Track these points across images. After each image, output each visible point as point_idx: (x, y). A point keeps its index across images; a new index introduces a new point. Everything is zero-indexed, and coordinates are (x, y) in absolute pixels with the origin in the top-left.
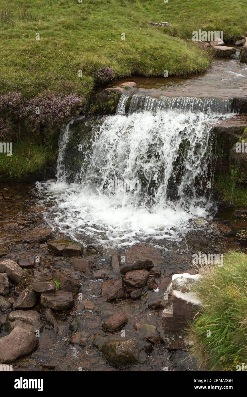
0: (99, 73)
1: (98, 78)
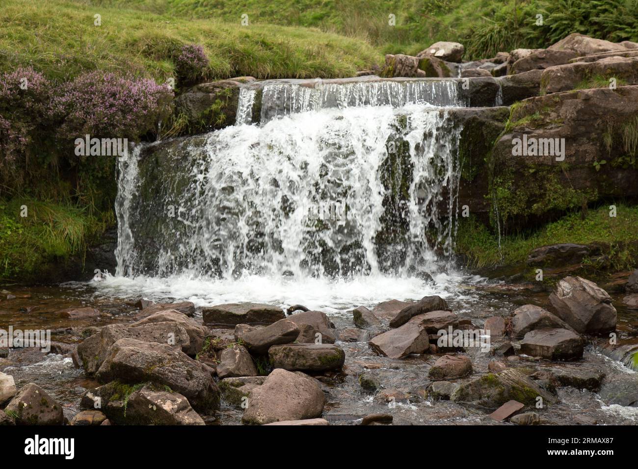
0: (183, 52)
1: (184, 64)
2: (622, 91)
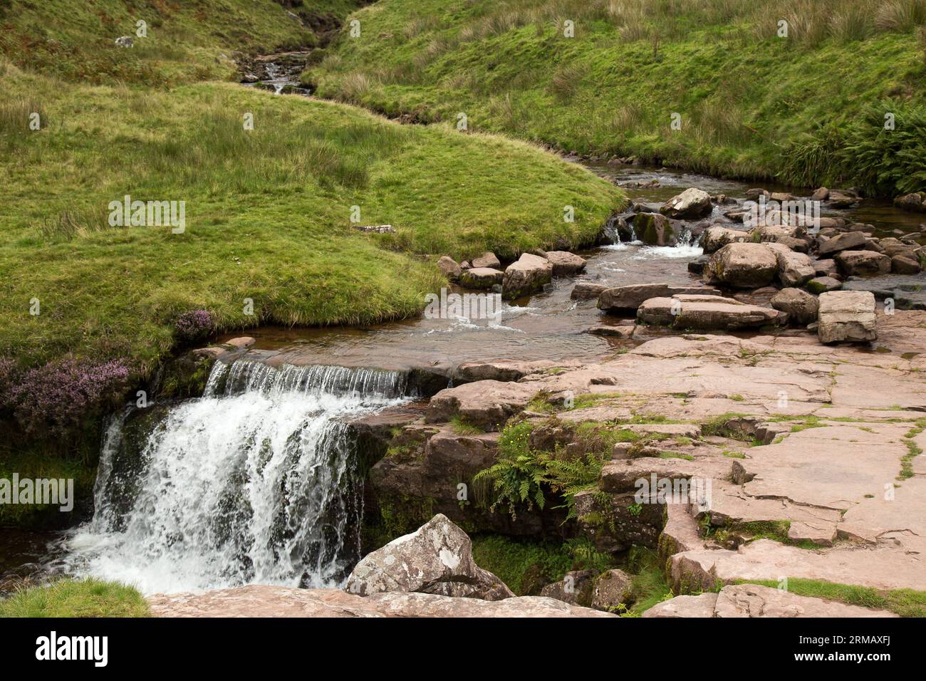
0: (181, 320)
1: (181, 331)
2: (468, 444)
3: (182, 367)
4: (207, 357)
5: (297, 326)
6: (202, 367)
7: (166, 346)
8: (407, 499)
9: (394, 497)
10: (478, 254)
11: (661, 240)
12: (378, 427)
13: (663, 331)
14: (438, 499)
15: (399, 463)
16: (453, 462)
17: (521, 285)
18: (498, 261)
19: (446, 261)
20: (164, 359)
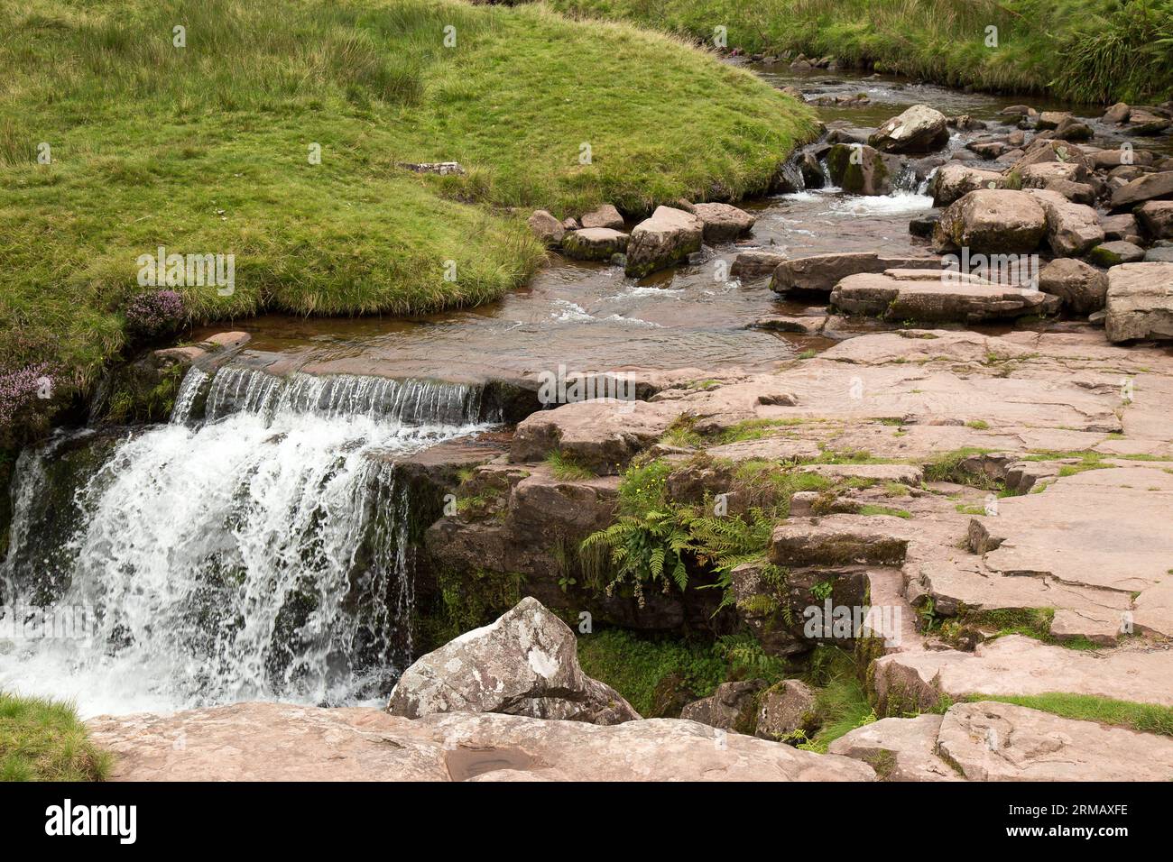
0: (135, 306)
1: (136, 321)
2: (572, 493)
3: (138, 377)
4: (176, 361)
5: (315, 316)
6: (169, 377)
7: (114, 344)
8: (481, 576)
9: (463, 572)
10: (590, 208)
11: (869, 186)
12: (438, 468)
13: (869, 324)
14: (528, 576)
15: (470, 522)
16: (551, 520)
17: (656, 254)
18: (620, 219)
19: (542, 218)
20: (110, 364)
